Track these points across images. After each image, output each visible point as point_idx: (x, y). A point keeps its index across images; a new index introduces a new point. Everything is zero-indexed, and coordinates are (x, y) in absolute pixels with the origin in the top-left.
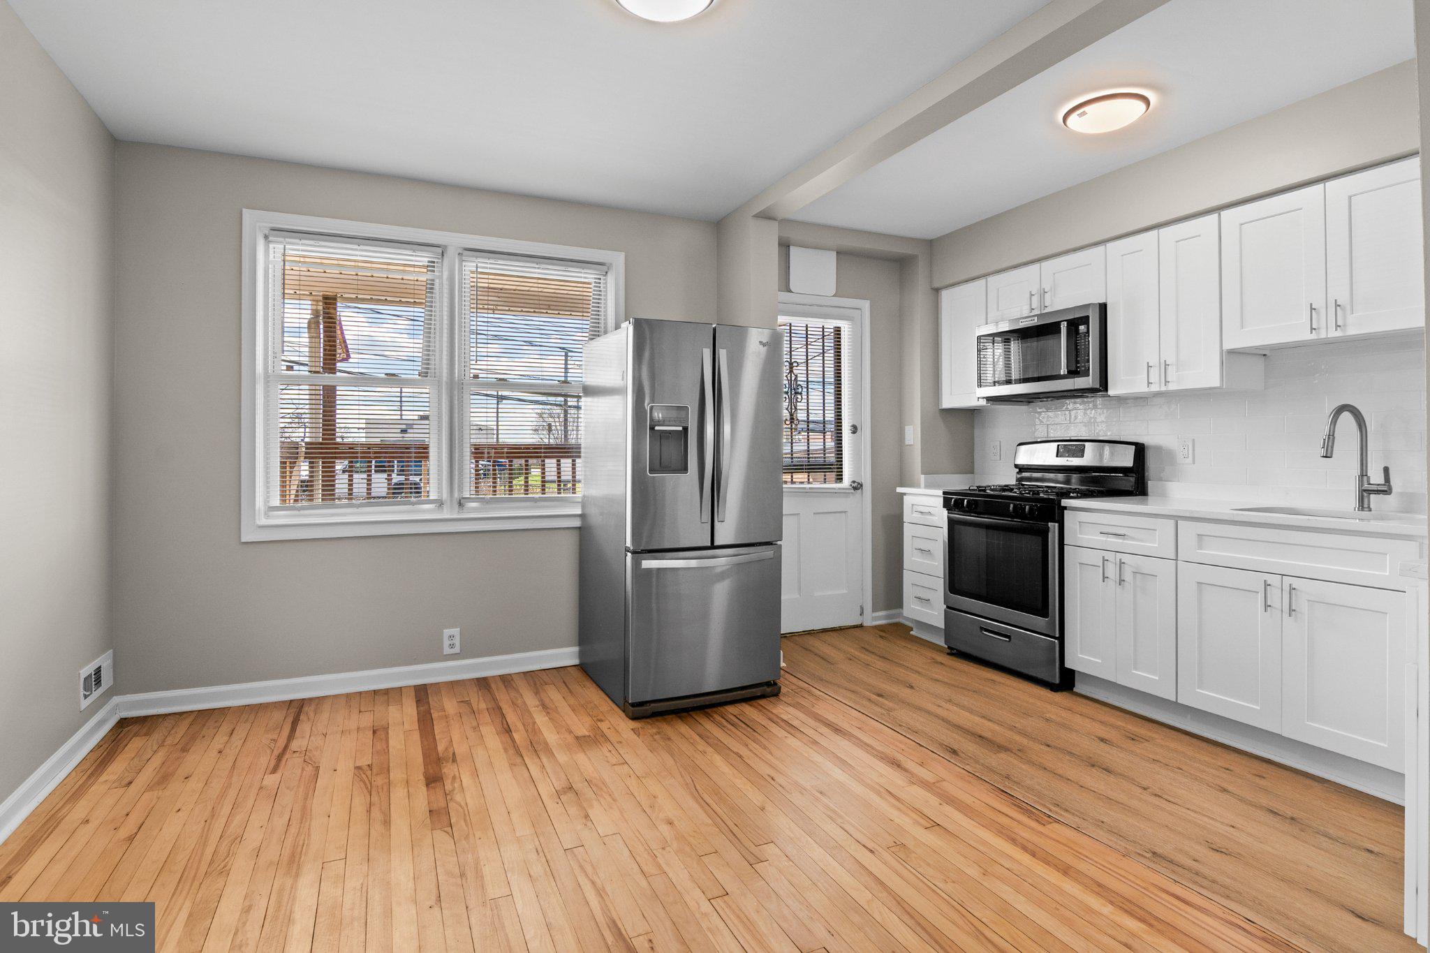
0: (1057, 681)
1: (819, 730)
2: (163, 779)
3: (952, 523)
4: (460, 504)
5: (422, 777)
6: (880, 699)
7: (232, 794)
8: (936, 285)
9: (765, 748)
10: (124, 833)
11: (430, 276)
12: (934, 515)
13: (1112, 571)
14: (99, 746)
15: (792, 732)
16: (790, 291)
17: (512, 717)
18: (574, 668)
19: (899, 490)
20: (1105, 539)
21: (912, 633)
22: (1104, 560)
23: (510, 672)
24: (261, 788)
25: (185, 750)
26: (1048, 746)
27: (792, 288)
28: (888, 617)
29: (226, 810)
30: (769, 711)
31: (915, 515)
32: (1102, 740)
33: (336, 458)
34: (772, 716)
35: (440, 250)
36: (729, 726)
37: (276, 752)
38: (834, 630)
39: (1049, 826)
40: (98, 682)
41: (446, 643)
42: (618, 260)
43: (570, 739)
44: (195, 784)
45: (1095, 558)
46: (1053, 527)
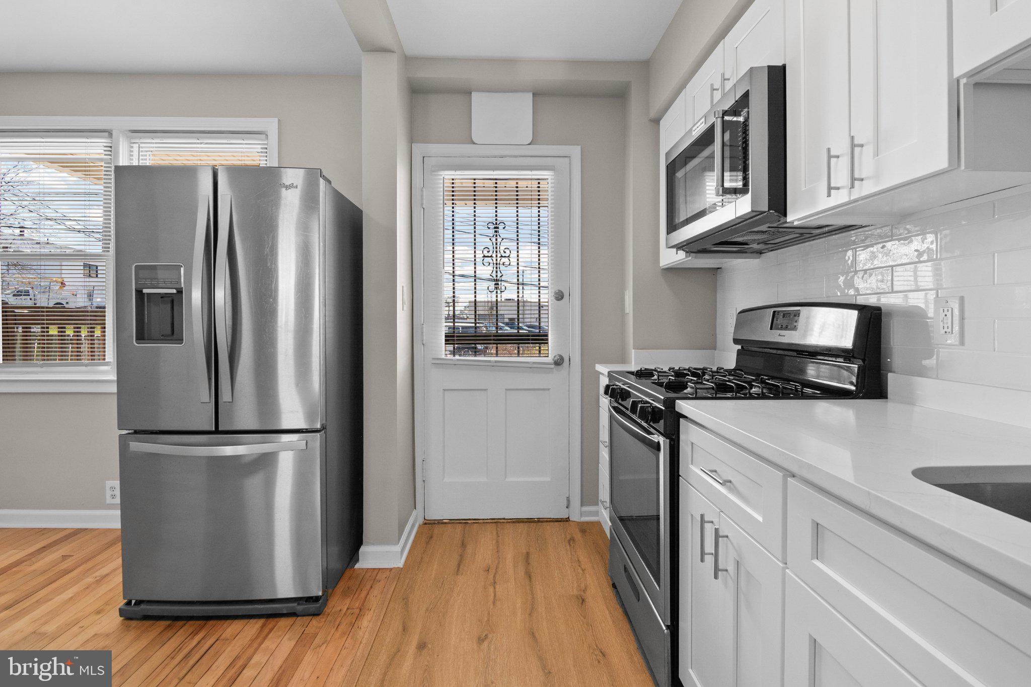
8: (653, 114)
16: (473, 143)
19: (597, 367)
20: (711, 481)
22: (704, 520)
27: (475, 139)
35: (107, 134)
41: (108, 493)
42: (271, 125)
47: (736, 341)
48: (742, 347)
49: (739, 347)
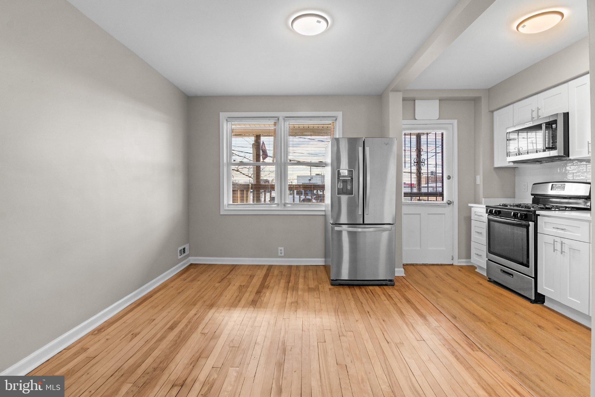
0: (533, 298)
1: (401, 300)
2: (193, 280)
3: (489, 220)
4: (285, 205)
5: (256, 291)
6: (438, 294)
7: (206, 286)
8: (492, 109)
9: (374, 302)
10: (179, 291)
11: (275, 127)
12: (483, 217)
13: (558, 246)
14: (183, 270)
15: (389, 298)
16: (416, 119)
17: (292, 279)
18: (323, 266)
19: (470, 205)
20: (556, 231)
21: (476, 270)
22: (554, 241)
23: (300, 265)
24: (214, 286)
25: (201, 274)
26: (506, 324)
27: (416, 118)
28: (466, 262)
29: (203, 290)
30: (385, 290)
31: (476, 216)
32: (539, 326)
33: (260, 189)
34: (385, 293)
35: (277, 118)
36: (366, 293)
37: (222, 278)
38: (438, 265)
39: (476, 352)
40: (184, 252)
41: (279, 252)
42: (339, 114)
43: (306, 287)
44: (199, 283)
45: (550, 240)
46: (532, 224)
47: (532, 195)
48: (534, 197)
49: (533, 197)
